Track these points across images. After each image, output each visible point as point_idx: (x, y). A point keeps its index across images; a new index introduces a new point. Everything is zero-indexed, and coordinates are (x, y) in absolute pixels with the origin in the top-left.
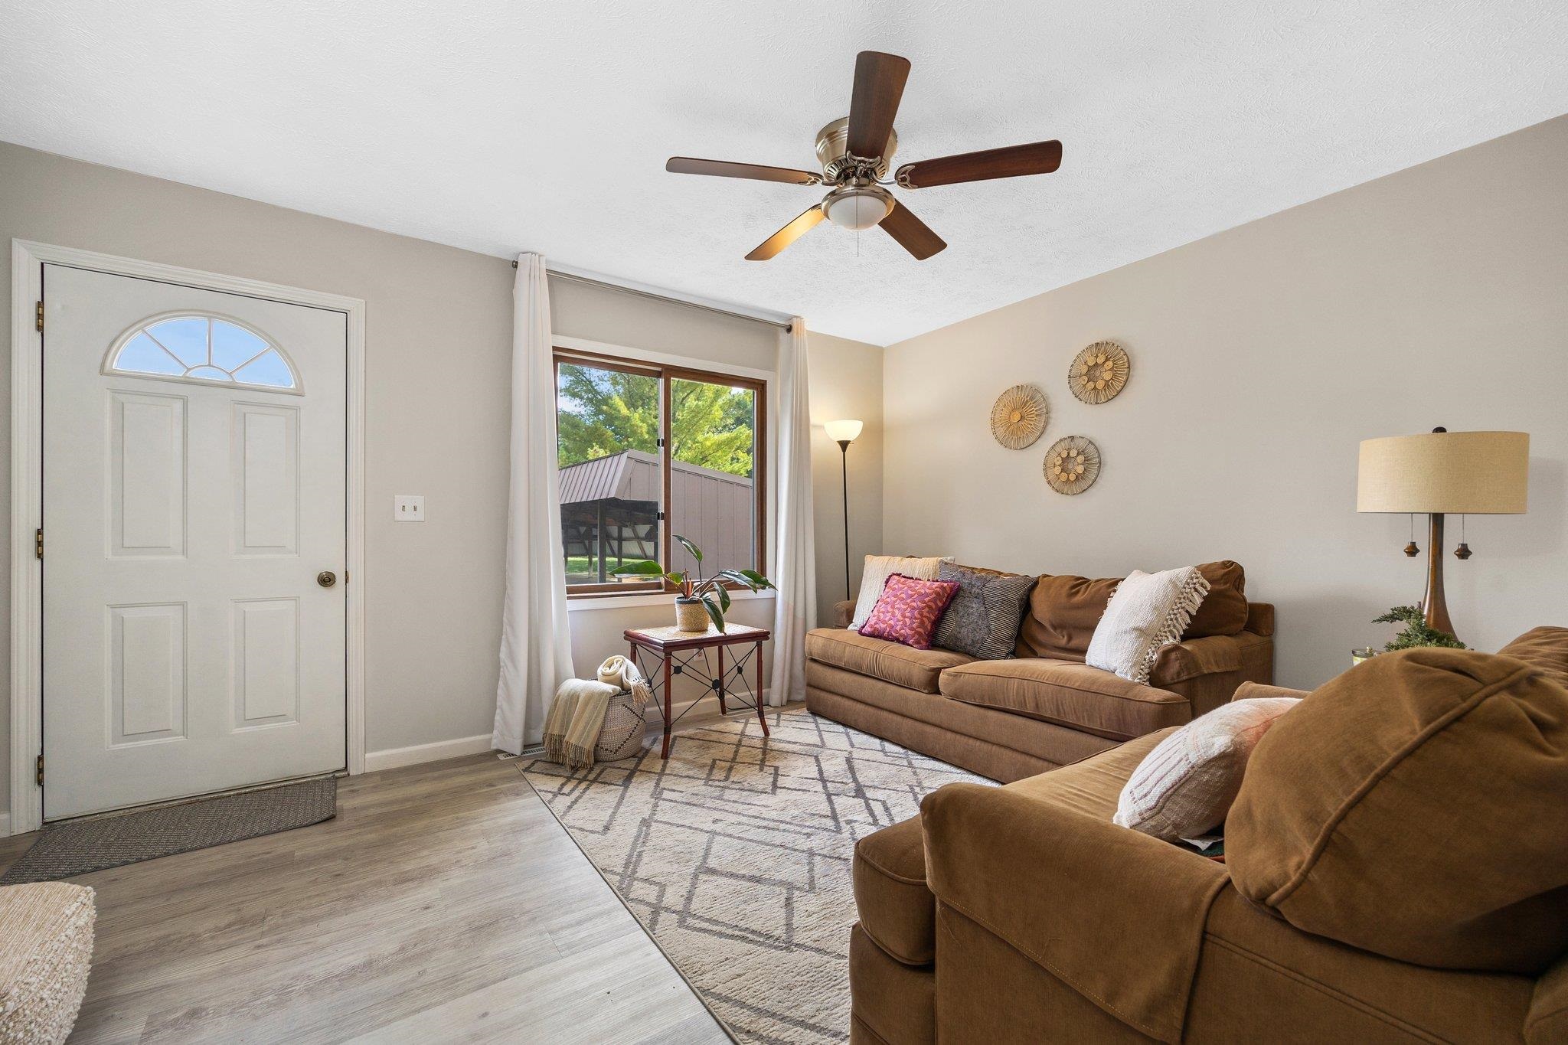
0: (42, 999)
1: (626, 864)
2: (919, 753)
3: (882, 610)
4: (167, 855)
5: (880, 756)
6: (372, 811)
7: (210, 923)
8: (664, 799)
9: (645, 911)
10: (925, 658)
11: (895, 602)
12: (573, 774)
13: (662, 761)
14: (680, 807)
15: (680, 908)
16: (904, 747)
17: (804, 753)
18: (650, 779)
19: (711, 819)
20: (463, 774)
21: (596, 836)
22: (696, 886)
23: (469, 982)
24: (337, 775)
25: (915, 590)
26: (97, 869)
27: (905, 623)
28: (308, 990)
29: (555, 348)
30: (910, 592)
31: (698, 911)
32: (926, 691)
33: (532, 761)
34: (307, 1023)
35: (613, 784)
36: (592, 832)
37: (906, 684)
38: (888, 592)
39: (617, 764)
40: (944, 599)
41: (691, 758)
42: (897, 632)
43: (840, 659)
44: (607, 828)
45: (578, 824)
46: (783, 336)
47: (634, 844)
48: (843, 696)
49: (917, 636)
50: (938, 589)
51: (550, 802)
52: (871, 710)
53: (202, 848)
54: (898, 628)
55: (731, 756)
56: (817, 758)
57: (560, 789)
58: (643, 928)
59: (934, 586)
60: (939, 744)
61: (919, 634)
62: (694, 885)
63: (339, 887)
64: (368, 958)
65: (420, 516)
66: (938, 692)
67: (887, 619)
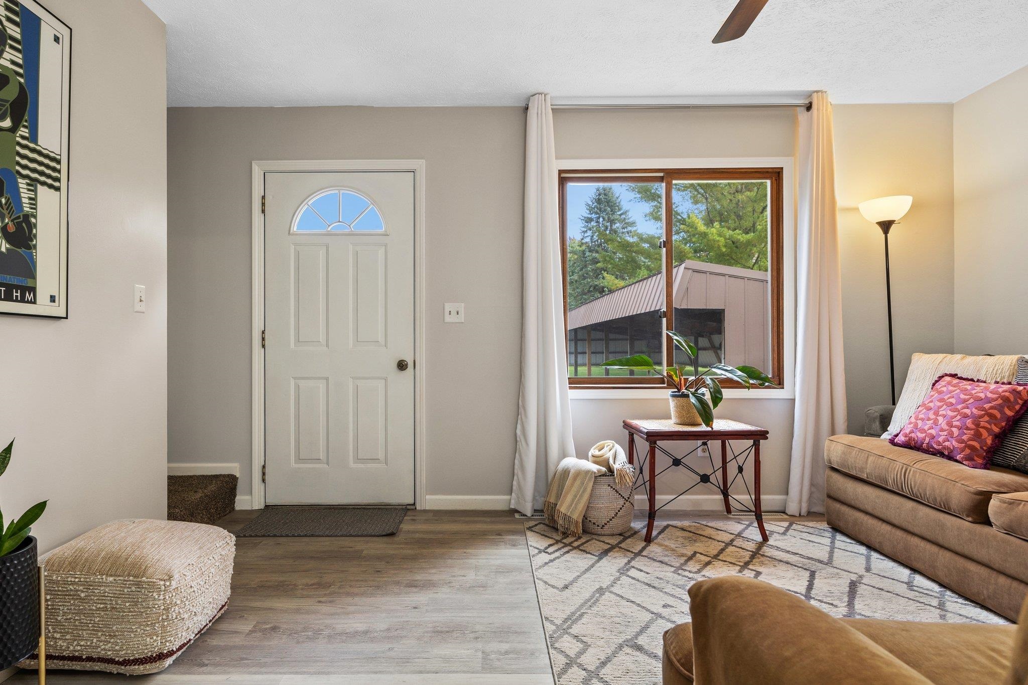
0: (191, 587)
1: (566, 619)
2: (961, 595)
3: (921, 416)
4: (306, 536)
5: (902, 589)
6: (417, 535)
7: (304, 581)
8: (628, 576)
9: (561, 660)
10: (972, 478)
11: (940, 407)
12: (563, 539)
13: (644, 544)
14: (639, 585)
15: (592, 668)
16: (941, 585)
17: (800, 565)
18: (625, 556)
19: (663, 603)
20: (485, 522)
21: (555, 590)
22: (617, 655)
23: (414, 666)
24: (408, 507)
25: (971, 394)
26: (275, 536)
27: (951, 434)
28: (330, 637)
29: (560, 172)
30: (962, 396)
31: (606, 676)
32: (970, 519)
33: (537, 523)
34: (318, 656)
35: (591, 554)
36: (553, 587)
37: (945, 509)
38: (932, 396)
39: (602, 538)
40: (1017, 407)
41: (673, 546)
42: (939, 443)
43: (862, 470)
44: (566, 587)
45: (545, 578)
46: (803, 116)
47: (582, 605)
48: (867, 513)
49: (968, 451)
50: (1007, 394)
51: (533, 556)
52: (899, 533)
53: (323, 536)
54: (941, 439)
55: (715, 552)
56: (813, 575)
57: (546, 548)
58: (553, 674)
59: (1000, 390)
60: (987, 589)
61: (972, 448)
62: (614, 654)
63: (375, 579)
64: (367, 628)
65: (461, 318)
66: (987, 522)
67: (926, 428)
